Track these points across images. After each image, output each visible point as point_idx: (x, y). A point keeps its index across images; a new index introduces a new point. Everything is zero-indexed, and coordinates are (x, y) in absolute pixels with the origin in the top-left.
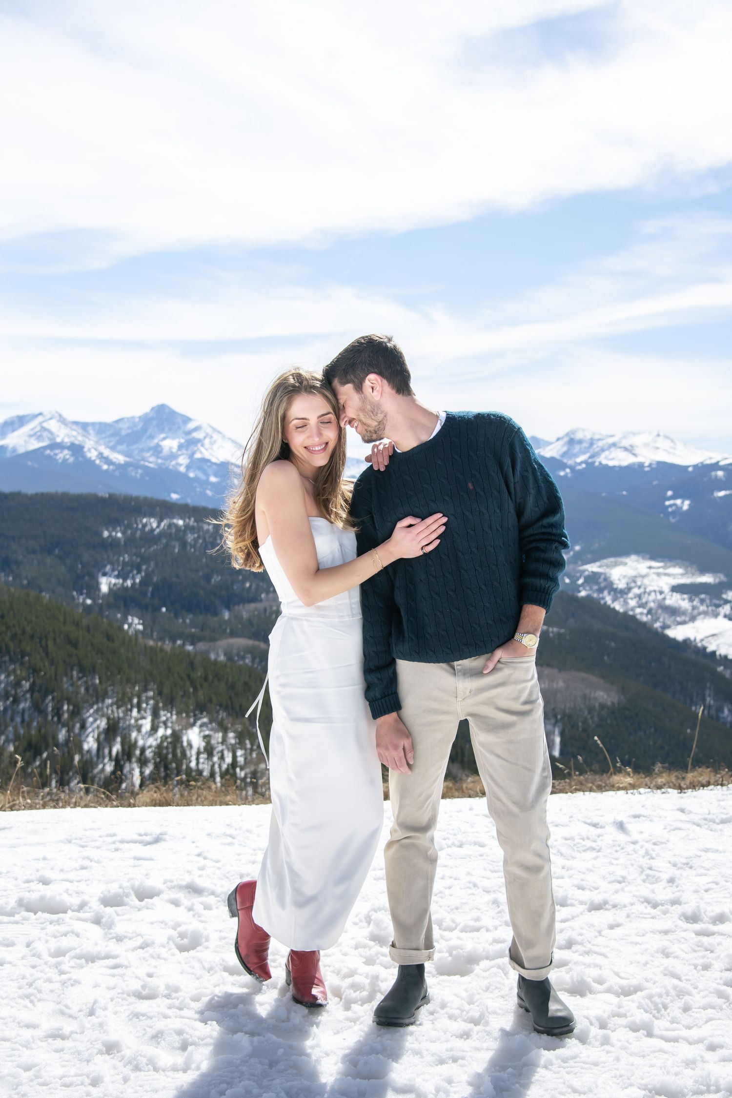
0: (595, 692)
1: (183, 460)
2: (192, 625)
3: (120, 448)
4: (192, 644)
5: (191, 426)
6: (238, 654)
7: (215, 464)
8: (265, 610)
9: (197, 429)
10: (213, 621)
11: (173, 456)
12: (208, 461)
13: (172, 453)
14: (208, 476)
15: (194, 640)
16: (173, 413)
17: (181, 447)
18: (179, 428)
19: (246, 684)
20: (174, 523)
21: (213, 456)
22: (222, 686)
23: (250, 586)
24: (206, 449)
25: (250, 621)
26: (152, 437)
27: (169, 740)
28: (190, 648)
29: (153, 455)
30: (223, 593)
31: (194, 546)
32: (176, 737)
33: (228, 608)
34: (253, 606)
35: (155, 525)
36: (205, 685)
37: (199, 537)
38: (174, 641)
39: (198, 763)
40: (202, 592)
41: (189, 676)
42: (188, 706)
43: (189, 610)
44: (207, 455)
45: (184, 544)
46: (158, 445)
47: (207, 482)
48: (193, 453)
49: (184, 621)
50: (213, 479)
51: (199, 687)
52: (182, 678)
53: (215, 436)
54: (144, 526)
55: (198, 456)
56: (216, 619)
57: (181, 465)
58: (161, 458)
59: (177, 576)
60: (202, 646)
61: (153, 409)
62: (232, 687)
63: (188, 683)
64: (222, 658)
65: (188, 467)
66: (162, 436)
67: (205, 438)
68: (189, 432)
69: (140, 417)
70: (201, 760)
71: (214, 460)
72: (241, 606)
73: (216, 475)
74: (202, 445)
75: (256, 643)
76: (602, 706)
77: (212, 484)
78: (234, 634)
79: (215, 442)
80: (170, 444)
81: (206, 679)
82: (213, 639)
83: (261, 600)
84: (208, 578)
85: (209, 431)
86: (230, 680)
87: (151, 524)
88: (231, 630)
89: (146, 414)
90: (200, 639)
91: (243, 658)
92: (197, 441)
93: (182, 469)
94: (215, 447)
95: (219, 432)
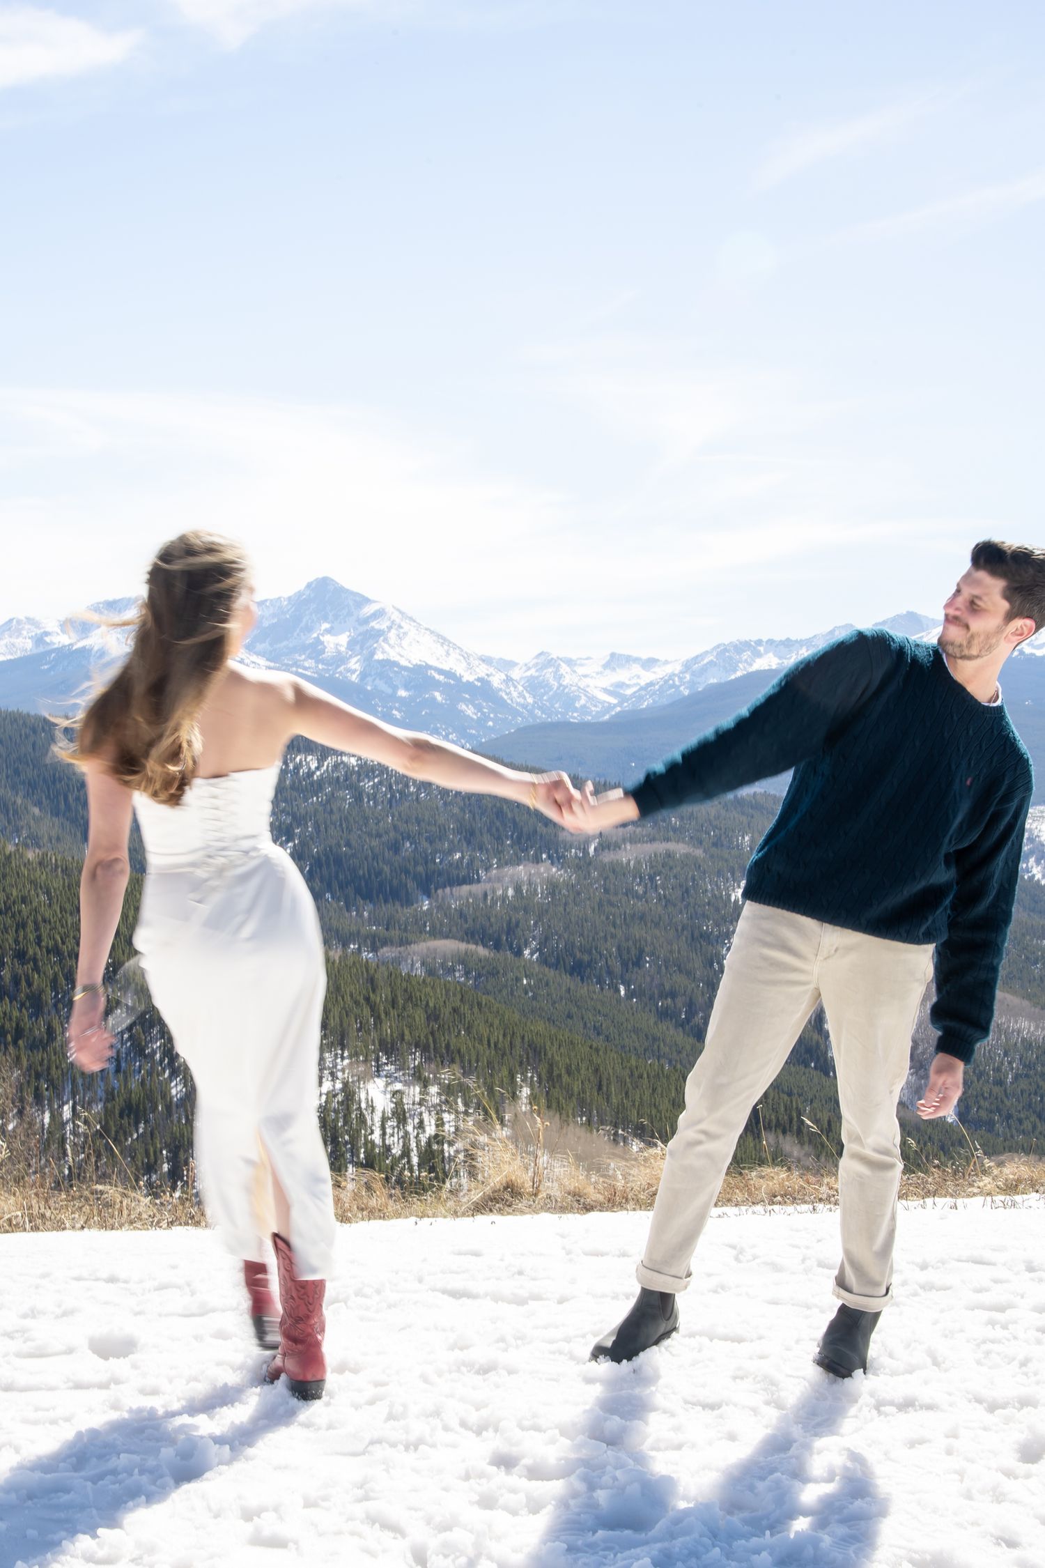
0: (1016, 1022)
1: (355, 664)
2: (372, 921)
3: (260, 647)
4: (374, 949)
5: (368, 610)
6: (443, 965)
7: (405, 668)
8: (485, 895)
9: (379, 614)
10: (404, 913)
11: (340, 659)
12: (396, 664)
13: (339, 652)
14: (395, 688)
15: (375, 943)
16: (340, 590)
17: (351, 644)
18: (350, 614)
19: (455, 1010)
20: (342, 762)
21: (402, 656)
22: (419, 1016)
23: (462, 858)
24: (392, 647)
25: (462, 914)
26: (309, 629)
27: (340, 1098)
28: (367, 955)
29: (310, 657)
30: (420, 869)
31: (374, 797)
32: (349, 1094)
33: (428, 895)
34: (465, 889)
35: (314, 765)
36: (393, 1013)
37: (380, 783)
38: (345, 945)
39: (384, 1134)
40: (386, 869)
41: (367, 999)
42: (366, 1047)
43: (368, 896)
44: (393, 655)
45: (358, 795)
46: (318, 641)
47: (393, 697)
48: (373, 654)
49: (360, 915)
50: (402, 693)
51: (383, 1016)
52: (357, 1003)
53: (406, 625)
54: (297, 768)
55: (379, 656)
56: (408, 911)
57: (354, 672)
58: (322, 662)
59: (348, 844)
60: (387, 952)
61: (309, 585)
62: (433, 1016)
63: (367, 1011)
64: (419, 971)
65: (363, 676)
66: (326, 626)
67: (390, 628)
68: (366, 621)
69: (289, 598)
70: (389, 1131)
71: (403, 663)
72: (448, 890)
73: (407, 688)
74: (386, 640)
75: (472, 947)
76: (1028, 1045)
77: (402, 699)
78: (436, 933)
79: (405, 634)
80: (335, 642)
81: (394, 1003)
82: (404, 942)
83: (479, 881)
84: (396, 847)
85: (396, 616)
86: (431, 1005)
87: (308, 764)
88: (433, 927)
89: (300, 594)
90: (385, 942)
91: (452, 970)
92: (378, 634)
93: (354, 678)
94: (405, 643)
95: (411, 619)
